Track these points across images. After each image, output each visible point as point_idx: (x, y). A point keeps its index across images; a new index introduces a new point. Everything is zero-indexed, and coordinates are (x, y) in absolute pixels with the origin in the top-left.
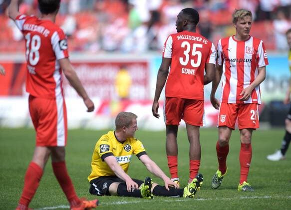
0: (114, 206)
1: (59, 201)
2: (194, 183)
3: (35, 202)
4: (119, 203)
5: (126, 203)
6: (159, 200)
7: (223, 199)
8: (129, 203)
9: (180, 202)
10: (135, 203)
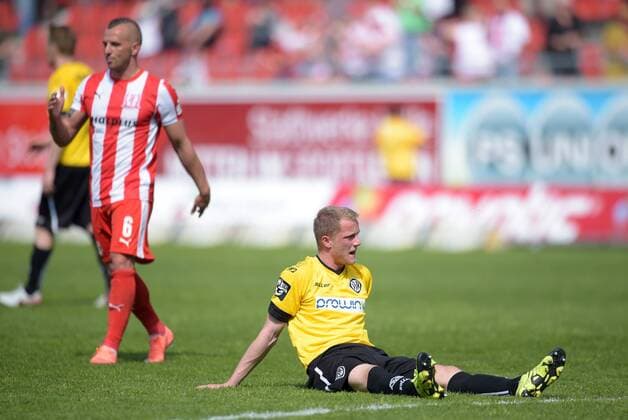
0: (364, 413)
1: (242, 404)
2: (544, 364)
3: (191, 406)
4: (373, 407)
5: (389, 407)
6: (461, 402)
7: (600, 399)
8: (395, 410)
9: (507, 406)
10: (407, 409)
